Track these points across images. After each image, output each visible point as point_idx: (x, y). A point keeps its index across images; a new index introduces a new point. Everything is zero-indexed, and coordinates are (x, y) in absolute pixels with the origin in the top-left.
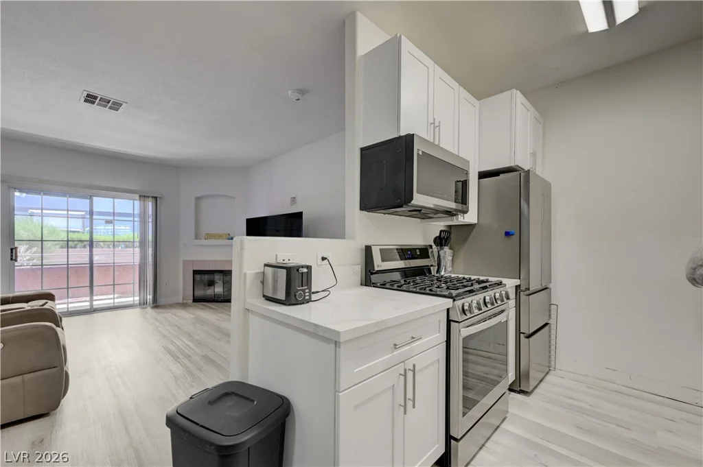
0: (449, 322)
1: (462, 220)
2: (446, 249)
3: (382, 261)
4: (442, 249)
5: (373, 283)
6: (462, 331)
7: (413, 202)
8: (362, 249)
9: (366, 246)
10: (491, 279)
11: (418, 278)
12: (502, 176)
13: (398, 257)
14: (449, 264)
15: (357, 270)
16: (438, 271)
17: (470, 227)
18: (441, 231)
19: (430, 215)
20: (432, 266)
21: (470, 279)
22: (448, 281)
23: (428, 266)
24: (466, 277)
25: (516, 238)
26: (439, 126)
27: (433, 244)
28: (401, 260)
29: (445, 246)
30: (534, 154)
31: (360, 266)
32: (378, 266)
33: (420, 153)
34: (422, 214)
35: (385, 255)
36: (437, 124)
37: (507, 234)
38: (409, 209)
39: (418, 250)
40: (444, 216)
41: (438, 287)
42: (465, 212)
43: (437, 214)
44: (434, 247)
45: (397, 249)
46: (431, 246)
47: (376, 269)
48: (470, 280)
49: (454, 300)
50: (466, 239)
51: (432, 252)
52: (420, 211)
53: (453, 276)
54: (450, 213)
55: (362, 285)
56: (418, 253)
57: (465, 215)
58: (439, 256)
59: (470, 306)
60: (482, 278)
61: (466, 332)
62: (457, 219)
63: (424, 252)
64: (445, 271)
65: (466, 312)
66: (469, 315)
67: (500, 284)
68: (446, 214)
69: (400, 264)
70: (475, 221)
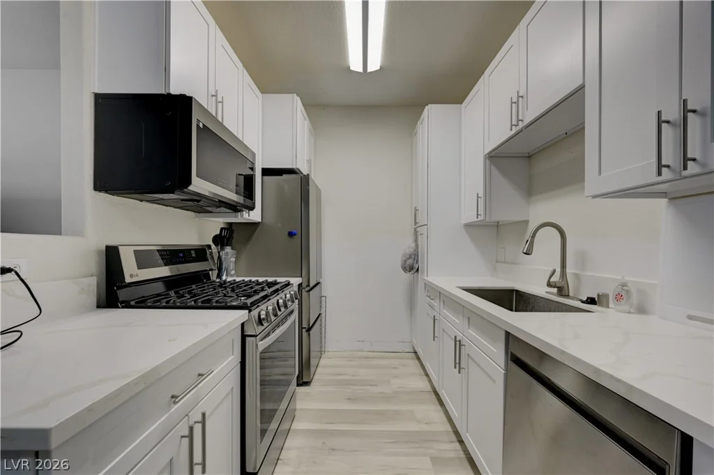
0: (244, 337)
1: (247, 217)
2: (228, 249)
3: (138, 269)
4: (222, 249)
5: (122, 302)
6: (259, 346)
7: (191, 188)
8: (99, 252)
9: (107, 247)
10: (279, 280)
11: (194, 287)
12: (285, 176)
13: (161, 261)
14: (232, 266)
15: (91, 285)
16: (219, 276)
17: (254, 225)
18: (222, 229)
19: (209, 209)
20: (211, 270)
21: (257, 281)
22: (235, 286)
23: (206, 270)
24: (254, 279)
25: (297, 238)
26: (222, 102)
27: (211, 243)
28: (166, 265)
29: (227, 246)
30: (309, 161)
31: (95, 278)
32: (131, 276)
33: (201, 125)
34: (200, 205)
35: (143, 259)
36: (220, 99)
37: (291, 234)
38: (182, 197)
39: (193, 252)
40: (227, 210)
41: (225, 295)
42: (252, 208)
43: (220, 207)
44: (213, 246)
45: (158, 251)
46: (209, 247)
47: (128, 280)
48: (258, 283)
49: (250, 311)
50: (249, 239)
51: (211, 253)
52: (198, 201)
53: (238, 279)
54: (234, 208)
55: (99, 306)
56: (194, 255)
57: (251, 212)
58: (219, 258)
59: (267, 314)
60: (270, 280)
61: (263, 345)
62: (242, 216)
63: (200, 254)
64: (226, 275)
65: (263, 322)
66: (266, 324)
67: (288, 284)
68: (230, 209)
69: (164, 271)
70: (258, 219)
